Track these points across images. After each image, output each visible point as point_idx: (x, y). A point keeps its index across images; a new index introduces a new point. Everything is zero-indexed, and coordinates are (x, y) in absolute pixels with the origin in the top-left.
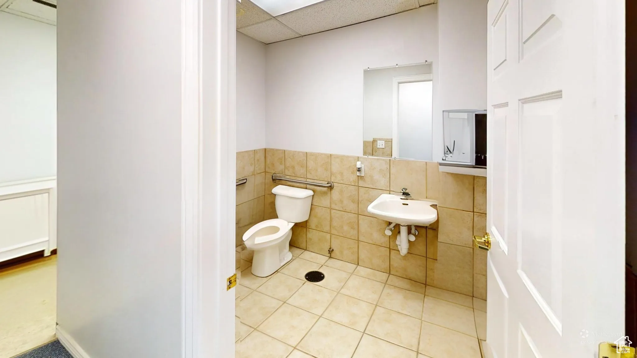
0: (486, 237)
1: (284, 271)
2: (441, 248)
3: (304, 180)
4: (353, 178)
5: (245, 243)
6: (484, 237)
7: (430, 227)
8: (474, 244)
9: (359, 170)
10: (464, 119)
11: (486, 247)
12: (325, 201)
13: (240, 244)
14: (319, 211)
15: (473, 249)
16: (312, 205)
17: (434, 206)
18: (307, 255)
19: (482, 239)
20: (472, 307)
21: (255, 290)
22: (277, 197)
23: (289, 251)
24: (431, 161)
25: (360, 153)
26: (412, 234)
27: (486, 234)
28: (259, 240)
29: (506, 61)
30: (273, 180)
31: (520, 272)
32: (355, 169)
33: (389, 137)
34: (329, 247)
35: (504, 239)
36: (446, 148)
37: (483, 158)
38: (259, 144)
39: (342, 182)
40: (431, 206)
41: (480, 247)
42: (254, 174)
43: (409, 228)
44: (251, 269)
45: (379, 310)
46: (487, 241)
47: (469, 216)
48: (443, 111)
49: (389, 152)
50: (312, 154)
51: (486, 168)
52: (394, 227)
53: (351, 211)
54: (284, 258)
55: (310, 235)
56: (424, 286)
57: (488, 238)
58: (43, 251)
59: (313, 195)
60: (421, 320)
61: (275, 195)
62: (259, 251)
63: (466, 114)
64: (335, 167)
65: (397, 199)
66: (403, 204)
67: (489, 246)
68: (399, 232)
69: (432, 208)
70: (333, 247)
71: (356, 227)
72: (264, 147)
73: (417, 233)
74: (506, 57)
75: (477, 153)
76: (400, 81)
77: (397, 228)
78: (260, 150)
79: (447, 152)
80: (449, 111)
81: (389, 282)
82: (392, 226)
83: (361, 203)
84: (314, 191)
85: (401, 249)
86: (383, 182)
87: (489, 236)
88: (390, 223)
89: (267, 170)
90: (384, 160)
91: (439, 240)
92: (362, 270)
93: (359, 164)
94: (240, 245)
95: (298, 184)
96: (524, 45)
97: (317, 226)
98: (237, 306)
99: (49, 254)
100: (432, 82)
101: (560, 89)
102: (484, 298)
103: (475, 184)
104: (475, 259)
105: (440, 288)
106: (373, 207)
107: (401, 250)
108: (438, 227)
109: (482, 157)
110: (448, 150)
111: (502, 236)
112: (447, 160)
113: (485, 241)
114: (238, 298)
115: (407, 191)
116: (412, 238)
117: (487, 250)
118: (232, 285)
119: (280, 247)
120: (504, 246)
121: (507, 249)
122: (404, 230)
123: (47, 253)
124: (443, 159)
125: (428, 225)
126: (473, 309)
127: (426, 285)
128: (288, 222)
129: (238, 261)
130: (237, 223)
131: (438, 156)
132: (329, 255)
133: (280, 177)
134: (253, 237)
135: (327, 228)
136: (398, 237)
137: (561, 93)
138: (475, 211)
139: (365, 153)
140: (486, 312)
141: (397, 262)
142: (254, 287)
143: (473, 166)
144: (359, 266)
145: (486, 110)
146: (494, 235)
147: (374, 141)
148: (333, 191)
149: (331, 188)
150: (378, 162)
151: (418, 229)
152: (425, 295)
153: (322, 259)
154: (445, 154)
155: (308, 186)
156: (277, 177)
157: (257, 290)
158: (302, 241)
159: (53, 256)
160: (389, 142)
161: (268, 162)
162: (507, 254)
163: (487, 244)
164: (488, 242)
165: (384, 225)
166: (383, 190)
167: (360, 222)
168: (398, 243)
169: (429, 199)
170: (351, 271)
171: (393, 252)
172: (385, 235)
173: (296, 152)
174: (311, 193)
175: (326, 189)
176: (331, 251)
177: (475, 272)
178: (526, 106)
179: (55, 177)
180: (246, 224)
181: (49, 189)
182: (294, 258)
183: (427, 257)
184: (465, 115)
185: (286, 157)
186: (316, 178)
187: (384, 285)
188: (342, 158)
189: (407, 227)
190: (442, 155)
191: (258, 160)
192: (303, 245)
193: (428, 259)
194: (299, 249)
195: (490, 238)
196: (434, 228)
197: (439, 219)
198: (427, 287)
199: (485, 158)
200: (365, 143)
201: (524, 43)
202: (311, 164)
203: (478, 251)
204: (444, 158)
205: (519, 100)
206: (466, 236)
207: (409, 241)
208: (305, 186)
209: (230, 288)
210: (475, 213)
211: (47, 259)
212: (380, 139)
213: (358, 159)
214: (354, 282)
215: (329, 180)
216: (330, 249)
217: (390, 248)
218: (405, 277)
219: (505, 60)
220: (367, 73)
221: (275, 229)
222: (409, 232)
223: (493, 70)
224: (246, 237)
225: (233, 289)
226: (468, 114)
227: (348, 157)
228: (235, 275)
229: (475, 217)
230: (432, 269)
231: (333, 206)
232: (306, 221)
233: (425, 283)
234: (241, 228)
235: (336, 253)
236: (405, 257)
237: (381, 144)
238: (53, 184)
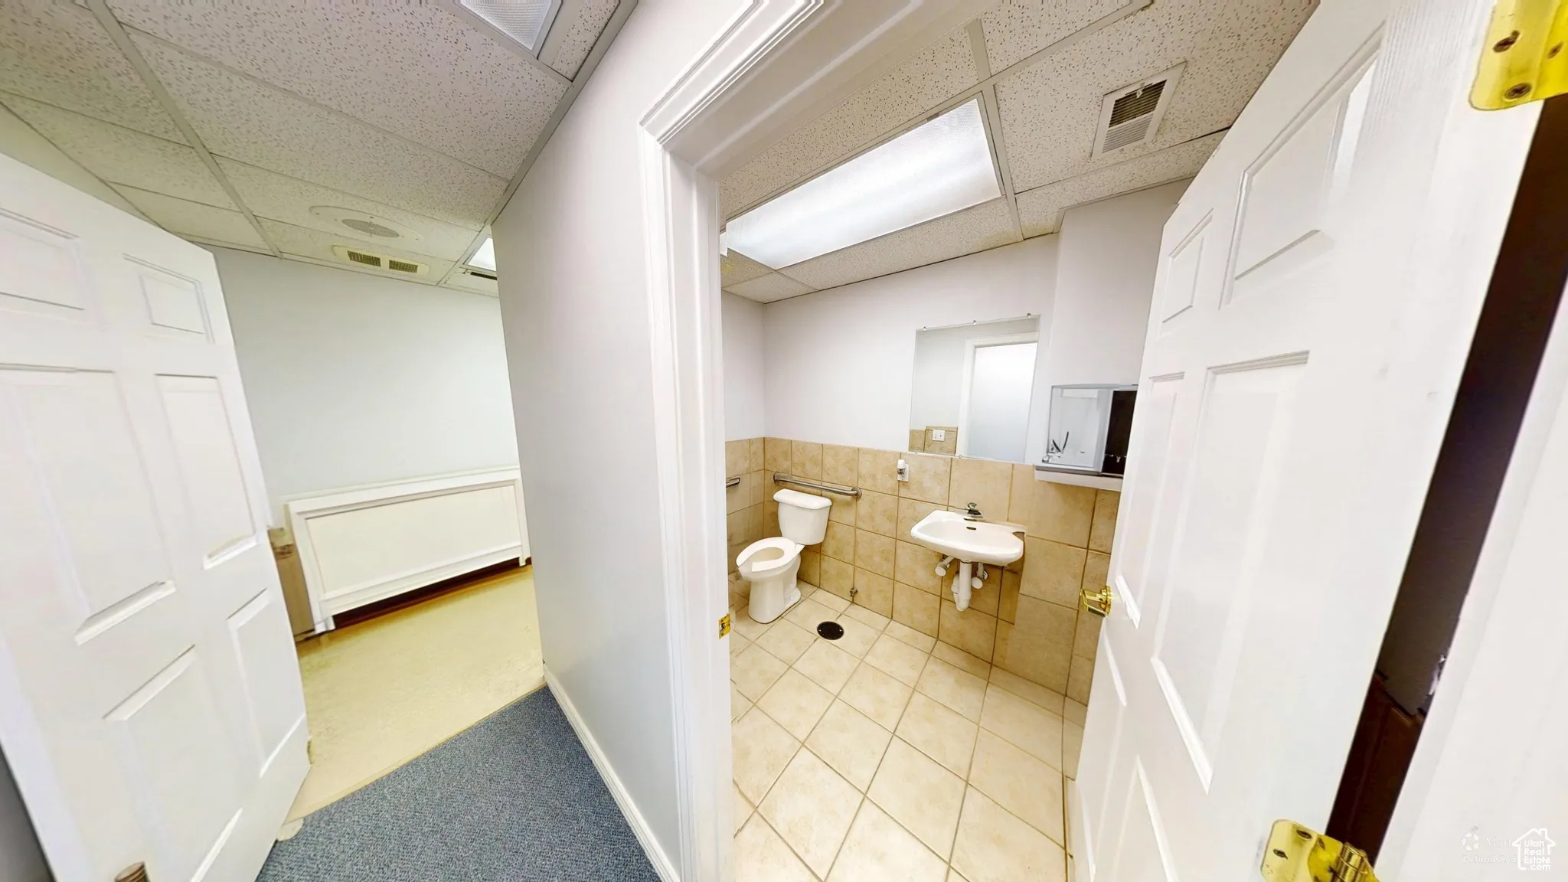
0: (1104, 594)
1: (789, 616)
2: (1023, 603)
3: (819, 483)
4: (891, 483)
5: (740, 569)
6: (1101, 593)
7: (1009, 568)
8: (1081, 604)
9: (901, 472)
10: (1091, 398)
11: (1100, 610)
12: (847, 516)
13: (733, 569)
14: (838, 530)
15: (1078, 611)
16: (829, 520)
17: (1019, 535)
18: (820, 595)
19: (1095, 596)
20: (1061, 713)
21: (753, 642)
22: (780, 506)
23: (797, 586)
24: (1022, 463)
25: (904, 447)
26: (979, 577)
27: (1106, 587)
28: (758, 567)
29: (1190, 309)
30: (775, 481)
31: (1155, 661)
32: (895, 470)
33: (954, 426)
34: (851, 587)
35: (1135, 600)
36: (1052, 443)
37: (1118, 461)
38: (757, 432)
39: (873, 488)
40: (1014, 533)
41: (1090, 609)
42: (749, 472)
43: (974, 566)
44: (748, 609)
45: (918, 698)
46: (1104, 600)
47: (1078, 555)
48: (1053, 387)
49: (951, 448)
50: (832, 447)
51: (1122, 478)
52: (950, 563)
53: (885, 533)
54: (790, 598)
55: (824, 565)
56: (989, 665)
57: (1107, 596)
58: (517, 559)
59: (831, 506)
60: (978, 725)
61: (778, 503)
62: (757, 583)
63: (1097, 390)
64: (865, 466)
65: (960, 519)
66: (968, 528)
67: (1107, 610)
68: (958, 572)
69: (1015, 538)
70: (858, 587)
71: (892, 558)
72: (762, 436)
73: (986, 577)
74: (1192, 302)
75: (1108, 452)
76: (977, 344)
77: (954, 566)
78: (756, 439)
79: (1052, 449)
80: (1063, 387)
81: (936, 652)
82: (947, 561)
83: (901, 522)
84: (832, 500)
85: (959, 599)
86: (937, 492)
87: (1110, 591)
88: (944, 557)
89: (768, 467)
90: (941, 458)
91: (1021, 591)
92: (899, 630)
93: (901, 464)
94: (734, 572)
95: (810, 489)
96: (1236, 282)
97: (835, 553)
98: (732, 663)
99: (524, 564)
100: (1036, 344)
101: (1305, 349)
102: (1084, 701)
103: (1097, 501)
104: (1078, 630)
105: (1014, 674)
106: (920, 530)
107: (959, 602)
108: (1022, 570)
109: (1116, 459)
110: (1054, 446)
111: (1135, 595)
112: (1050, 462)
113: (1101, 599)
114: (735, 653)
115: (976, 508)
116: (978, 584)
117: (1103, 615)
118: (724, 632)
119: (784, 578)
120: (1134, 613)
121: (1139, 619)
122: (965, 570)
123: (522, 563)
124: (1043, 461)
125: (1006, 565)
126: (1063, 717)
127: (991, 664)
128: (796, 544)
129: (731, 596)
130: (729, 540)
131: (1036, 455)
132: (850, 599)
133: (784, 477)
134: (749, 561)
135: (849, 557)
136: (955, 581)
137: (1305, 356)
138: (1090, 547)
139: (911, 448)
140: (1083, 728)
141: (950, 622)
142: (752, 636)
143: (1098, 473)
144: (892, 622)
145: (1137, 385)
146: (1119, 593)
147: (928, 431)
148: (860, 501)
149: (857, 496)
150: (934, 461)
151: (989, 570)
152: (988, 682)
153: (842, 604)
154: (1048, 452)
155: (824, 492)
156: (780, 477)
157: (757, 642)
158: (814, 575)
159: (529, 566)
160: (952, 433)
161: (768, 456)
162: (1137, 627)
163: (1103, 606)
164: (1106, 601)
165: (935, 560)
166: (937, 505)
167: (899, 551)
168: (954, 589)
169: (1011, 522)
170: (882, 629)
171: (945, 604)
172: (935, 575)
173: (806, 443)
174: (827, 502)
175: (849, 498)
176: (854, 593)
177: (1075, 652)
178: (1219, 377)
179: (519, 467)
180: (740, 542)
181: (514, 480)
182: (803, 598)
183: (999, 617)
184: (1094, 393)
185: (793, 449)
186: (836, 481)
187: (927, 656)
188: (875, 454)
189: (970, 565)
190: (1043, 454)
191: (755, 453)
192: (816, 580)
193: (999, 621)
194: (809, 586)
195: (1110, 596)
196: (1016, 570)
197: (1026, 556)
198: (994, 669)
199: (1123, 461)
200: (913, 434)
201: (1237, 278)
202: (829, 461)
203: (1086, 616)
204: (1046, 459)
205: (1209, 369)
206: (1069, 588)
207: (973, 589)
208: (820, 492)
209: (722, 634)
210: (1090, 551)
211: (523, 569)
212: (937, 428)
213: (901, 456)
214: (885, 646)
215: (855, 485)
216: (853, 589)
217: (941, 597)
218: (960, 647)
219: (1190, 306)
220: (922, 334)
221: (778, 553)
222: (974, 574)
223: (1161, 323)
224: (740, 560)
225: (726, 637)
226: (1099, 392)
227: (885, 452)
228: (728, 615)
229: (1088, 557)
230: (1004, 639)
231: (860, 524)
232: (821, 544)
233: (990, 661)
234: (735, 546)
235: (861, 596)
236: (963, 615)
237: (938, 435)
238: (516, 475)
